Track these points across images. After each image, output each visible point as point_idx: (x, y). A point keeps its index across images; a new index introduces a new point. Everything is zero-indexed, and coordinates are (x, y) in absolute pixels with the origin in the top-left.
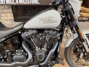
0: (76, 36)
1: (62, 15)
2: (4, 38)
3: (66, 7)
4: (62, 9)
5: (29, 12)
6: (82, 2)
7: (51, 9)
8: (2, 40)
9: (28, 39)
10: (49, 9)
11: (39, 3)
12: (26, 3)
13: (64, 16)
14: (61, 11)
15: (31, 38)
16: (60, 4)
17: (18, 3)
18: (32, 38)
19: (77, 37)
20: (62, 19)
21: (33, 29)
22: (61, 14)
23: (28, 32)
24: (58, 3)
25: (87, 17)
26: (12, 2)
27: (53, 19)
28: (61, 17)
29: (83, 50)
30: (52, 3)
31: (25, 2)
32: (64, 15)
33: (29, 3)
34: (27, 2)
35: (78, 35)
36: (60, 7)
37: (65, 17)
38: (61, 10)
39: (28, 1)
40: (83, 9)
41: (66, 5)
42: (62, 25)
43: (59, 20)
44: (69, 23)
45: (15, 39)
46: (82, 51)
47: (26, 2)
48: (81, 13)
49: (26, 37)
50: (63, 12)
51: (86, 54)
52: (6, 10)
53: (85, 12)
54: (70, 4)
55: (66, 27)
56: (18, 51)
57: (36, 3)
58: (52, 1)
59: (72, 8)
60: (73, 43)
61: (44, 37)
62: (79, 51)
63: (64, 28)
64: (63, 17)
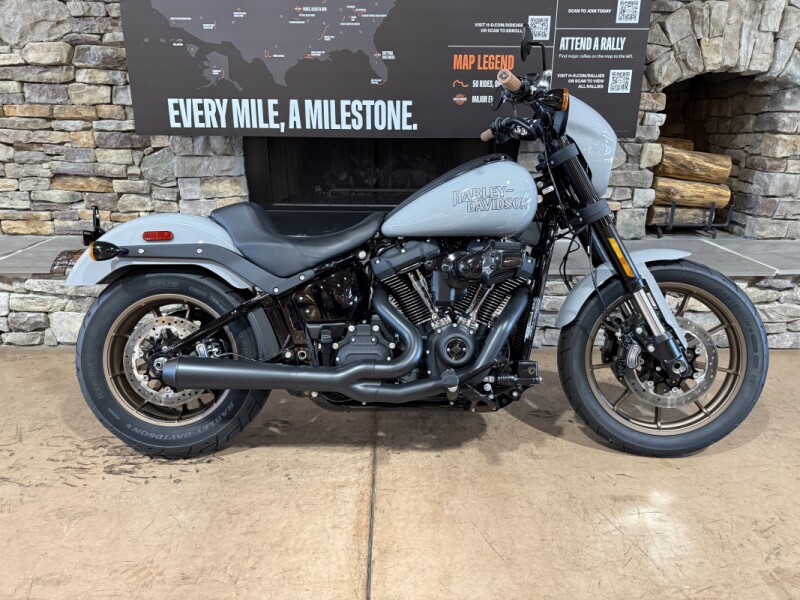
0: (606, 271)
1: (541, 184)
2: (310, 273)
3: (559, 152)
4: (541, 161)
5: (343, 177)
6: (663, 117)
7: (498, 159)
8: (302, 278)
9: (400, 276)
10: (491, 160)
11: (415, 127)
12: (345, 126)
13: (551, 189)
14: (538, 168)
15: (411, 277)
16: (530, 137)
17: (299, 126)
18: (417, 278)
19: (611, 275)
20: (540, 200)
21: (420, 239)
22: (536, 180)
23: (403, 251)
24: (525, 133)
25: (703, 208)
26: (266, 120)
27: (507, 195)
28: (540, 192)
29: (639, 330)
30: (493, 130)
31: (338, 121)
32: (551, 184)
33: (358, 127)
34: (349, 121)
35: (613, 269)
36: (531, 149)
37: (554, 192)
38: (537, 163)
39: (353, 116)
40: (671, 158)
41: (556, 143)
42: (541, 224)
43: (529, 201)
44: (571, 215)
45: (342, 282)
46: (636, 337)
47: (343, 120)
48: (662, 183)
49: (396, 269)
50: (545, 171)
51: (651, 349)
52: (216, 159)
53: (686, 174)
54: (572, 141)
55: (561, 236)
56: (356, 330)
57: (397, 127)
58: (495, 124)
59: (580, 157)
60: (593, 302)
61: (470, 261)
62: (622, 337)
63: (552, 241)
64: (545, 192)
